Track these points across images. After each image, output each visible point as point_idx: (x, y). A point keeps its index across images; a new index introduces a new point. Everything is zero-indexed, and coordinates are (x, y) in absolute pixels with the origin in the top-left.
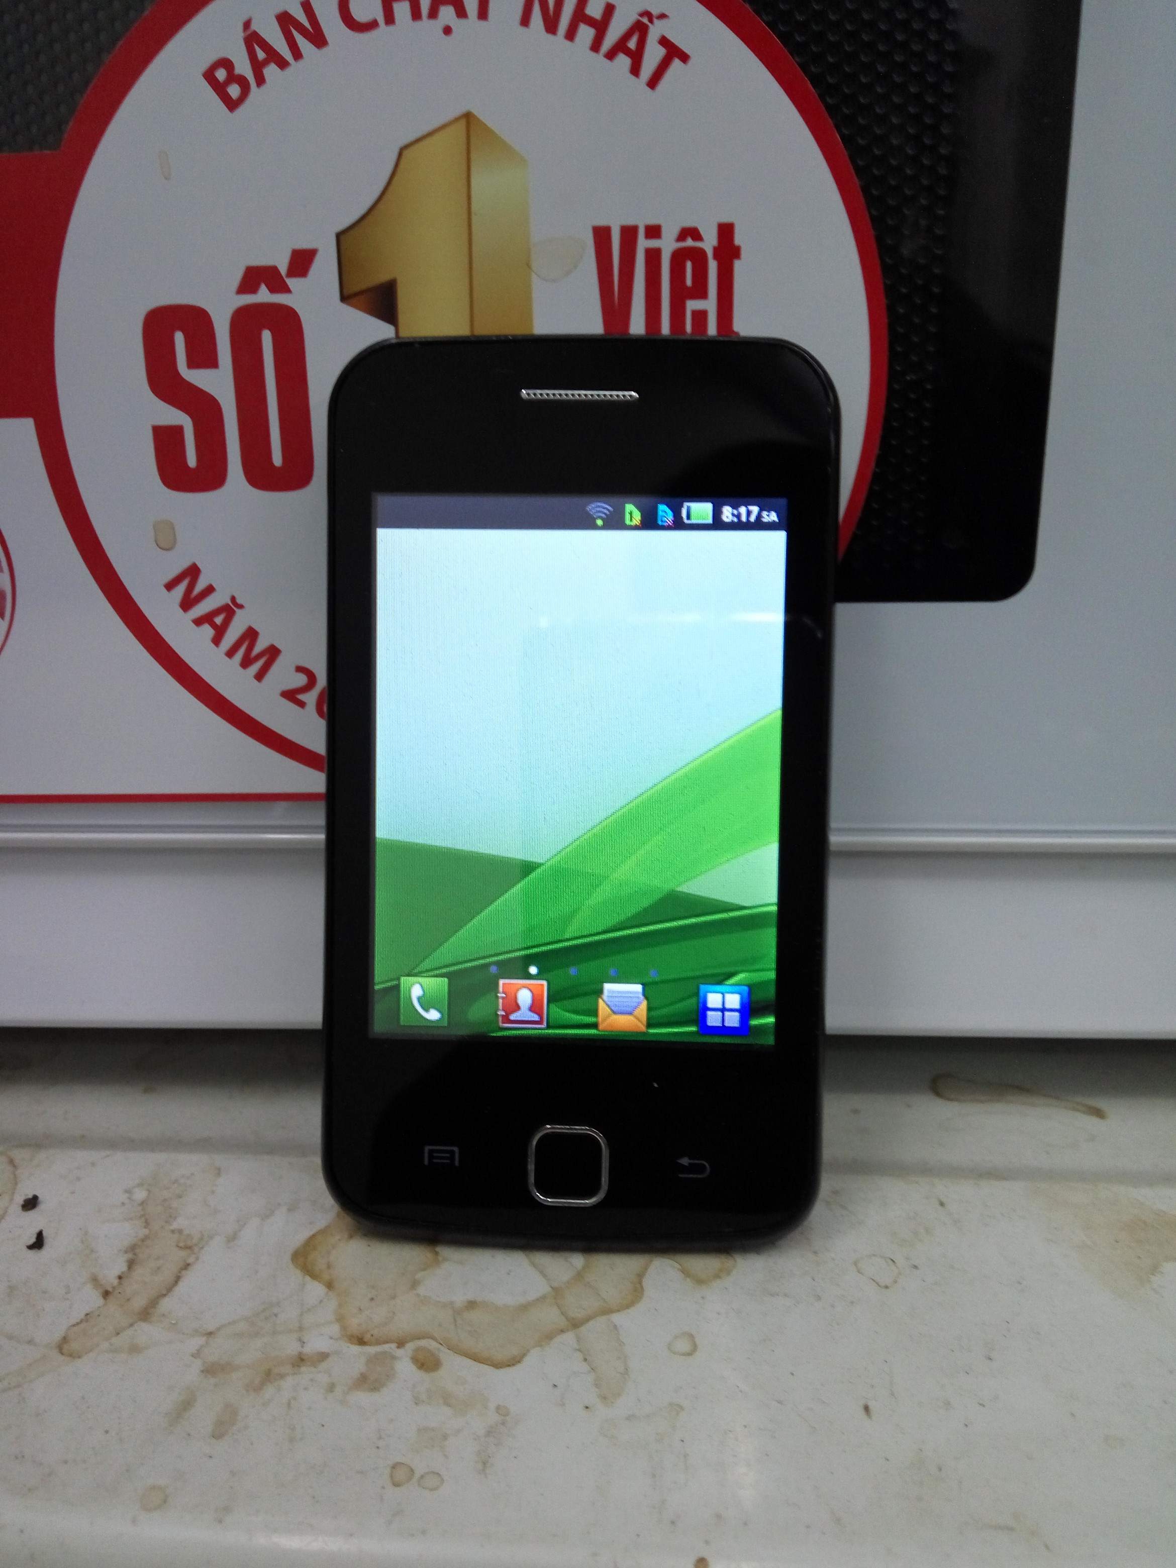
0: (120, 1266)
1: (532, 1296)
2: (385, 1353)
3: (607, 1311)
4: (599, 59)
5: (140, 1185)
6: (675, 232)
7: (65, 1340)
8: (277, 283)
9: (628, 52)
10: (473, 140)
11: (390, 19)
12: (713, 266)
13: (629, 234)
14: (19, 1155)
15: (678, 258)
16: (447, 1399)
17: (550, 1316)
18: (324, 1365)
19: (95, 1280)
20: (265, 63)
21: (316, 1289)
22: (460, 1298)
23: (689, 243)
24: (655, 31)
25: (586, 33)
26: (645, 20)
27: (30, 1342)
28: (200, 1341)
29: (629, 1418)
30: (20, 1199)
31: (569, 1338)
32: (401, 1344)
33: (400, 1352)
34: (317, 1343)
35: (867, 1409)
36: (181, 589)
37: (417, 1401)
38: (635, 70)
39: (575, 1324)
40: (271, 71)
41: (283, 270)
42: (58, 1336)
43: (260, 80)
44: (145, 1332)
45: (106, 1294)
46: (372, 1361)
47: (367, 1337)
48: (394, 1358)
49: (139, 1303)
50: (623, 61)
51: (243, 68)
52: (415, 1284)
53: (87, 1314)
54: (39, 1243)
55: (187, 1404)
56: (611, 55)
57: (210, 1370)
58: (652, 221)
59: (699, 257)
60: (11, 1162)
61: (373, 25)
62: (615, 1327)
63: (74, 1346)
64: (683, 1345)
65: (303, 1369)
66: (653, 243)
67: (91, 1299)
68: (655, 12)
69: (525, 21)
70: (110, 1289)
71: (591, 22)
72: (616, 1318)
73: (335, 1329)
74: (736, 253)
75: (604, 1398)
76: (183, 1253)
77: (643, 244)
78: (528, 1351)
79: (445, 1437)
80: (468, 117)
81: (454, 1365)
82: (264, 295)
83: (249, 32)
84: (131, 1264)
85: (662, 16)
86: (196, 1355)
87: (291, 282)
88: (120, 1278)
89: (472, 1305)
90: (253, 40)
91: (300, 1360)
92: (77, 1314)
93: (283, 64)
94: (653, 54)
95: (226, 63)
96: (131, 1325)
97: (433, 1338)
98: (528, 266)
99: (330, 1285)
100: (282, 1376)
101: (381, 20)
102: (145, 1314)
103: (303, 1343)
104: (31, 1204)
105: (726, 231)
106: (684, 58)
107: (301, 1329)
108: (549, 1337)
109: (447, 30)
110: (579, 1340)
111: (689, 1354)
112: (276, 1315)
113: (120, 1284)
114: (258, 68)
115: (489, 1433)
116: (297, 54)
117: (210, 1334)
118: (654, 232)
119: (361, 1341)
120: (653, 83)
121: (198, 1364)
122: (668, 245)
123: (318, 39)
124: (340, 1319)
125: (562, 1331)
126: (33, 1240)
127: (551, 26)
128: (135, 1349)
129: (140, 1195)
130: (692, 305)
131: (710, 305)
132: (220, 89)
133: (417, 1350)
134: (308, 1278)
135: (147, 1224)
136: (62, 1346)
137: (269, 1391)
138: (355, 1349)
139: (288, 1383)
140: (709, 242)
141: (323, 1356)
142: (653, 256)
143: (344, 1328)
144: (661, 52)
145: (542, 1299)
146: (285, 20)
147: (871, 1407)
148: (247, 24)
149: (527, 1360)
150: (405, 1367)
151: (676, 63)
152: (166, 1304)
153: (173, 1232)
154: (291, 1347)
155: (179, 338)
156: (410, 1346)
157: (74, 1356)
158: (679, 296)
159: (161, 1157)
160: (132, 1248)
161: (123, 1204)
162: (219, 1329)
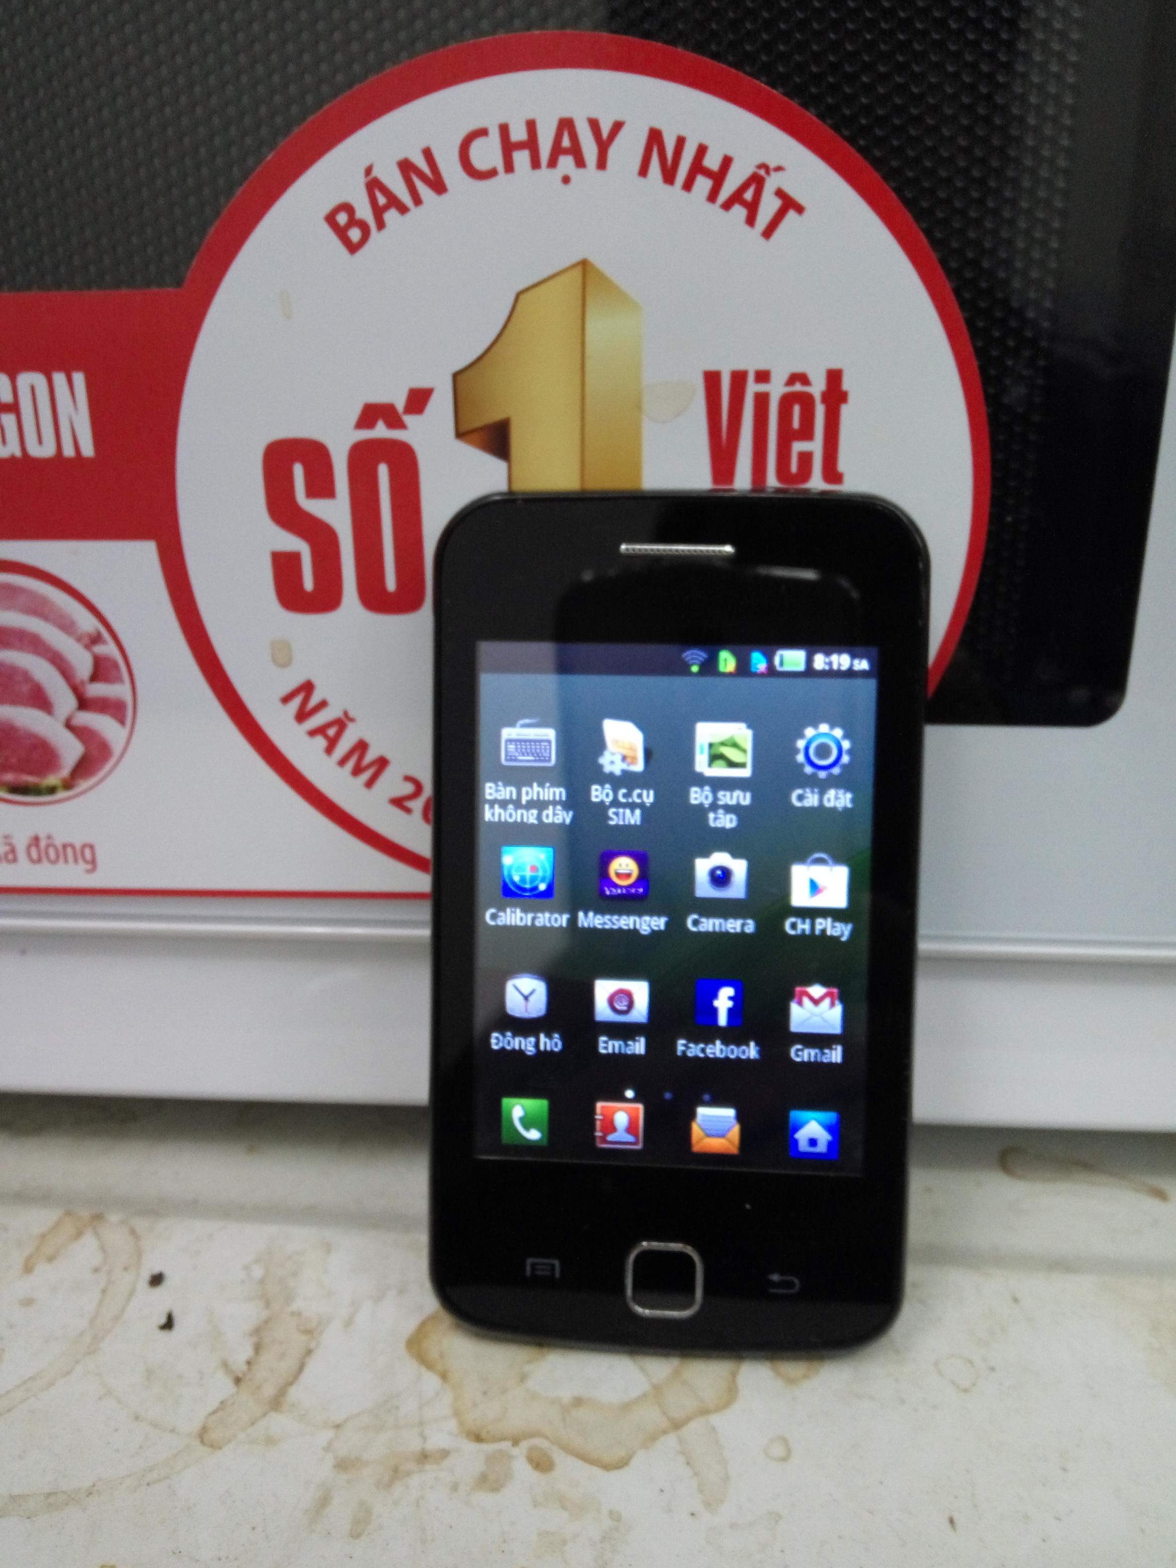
0: (247, 1352)
1: (634, 1394)
2: (500, 1451)
3: (705, 1412)
4: (716, 208)
5: (257, 1261)
6: (785, 377)
7: (204, 1430)
8: (394, 420)
9: (744, 203)
10: (589, 289)
11: (509, 167)
12: (820, 411)
13: (739, 379)
14: (141, 1224)
15: (787, 402)
16: (563, 1502)
17: (650, 1416)
18: (446, 1463)
19: (225, 1365)
20: (386, 208)
21: (431, 1382)
22: (566, 1394)
23: (798, 387)
24: (772, 183)
25: (703, 184)
26: (762, 172)
27: (173, 1431)
28: (330, 1434)
29: (733, 1526)
30: (146, 1275)
31: (671, 1440)
32: (516, 1442)
33: (515, 1451)
34: (438, 1439)
35: (952, 1521)
36: (296, 703)
37: (536, 1504)
38: (751, 221)
39: (677, 1425)
40: (391, 216)
41: (400, 406)
42: (196, 1426)
43: (381, 225)
44: (278, 1422)
45: (238, 1381)
46: (491, 1459)
47: (484, 1435)
48: (510, 1457)
49: (269, 1391)
50: (739, 212)
51: (364, 212)
52: (523, 1378)
53: (222, 1402)
54: (169, 1324)
55: (324, 1502)
56: (727, 206)
57: (342, 1465)
58: (762, 367)
59: (806, 401)
60: (133, 1232)
61: (492, 173)
62: (714, 1429)
63: (214, 1435)
64: (778, 1450)
65: (428, 1467)
66: (762, 388)
67: (223, 1386)
68: (772, 165)
69: (644, 171)
70: (240, 1375)
71: (707, 173)
72: (715, 1419)
73: (453, 1424)
74: (843, 397)
75: (708, 1505)
76: (304, 1338)
77: (752, 388)
78: (634, 1453)
79: (564, 1542)
80: (584, 264)
81: (566, 1465)
82: (381, 431)
83: (370, 177)
84: (258, 1348)
85: (779, 169)
86: (328, 1448)
87: (408, 419)
88: (249, 1363)
89: (578, 1402)
90: (374, 185)
91: (424, 1457)
92: (213, 1404)
93: (403, 209)
94: (769, 206)
95: (347, 208)
96: (265, 1415)
97: (546, 1437)
98: (639, 407)
99: (444, 1376)
100: (409, 1474)
101: (501, 168)
102: (276, 1403)
103: (424, 1439)
104: (157, 1280)
105: (834, 377)
106: (800, 209)
107: (421, 1423)
108: (653, 1438)
109: (566, 180)
110: (681, 1441)
111: (784, 1459)
112: (397, 1408)
113: (250, 1369)
114: (379, 213)
115: (604, 1539)
116: (417, 201)
117: (338, 1427)
118: (763, 376)
119: (478, 1438)
120: (768, 233)
121: (329, 1460)
122: (776, 389)
123: (438, 186)
124: (457, 1414)
125: (665, 1432)
126: (163, 1320)
127: (669, 176)
128: (270, 1441)
129: (258, 1272)
130: (798, 447)
131: (816, 446)
132: (341, 233)
133: (531, 1449)
134: (423, 1370)
135: (268, 1305)
136: (202, 1435)
137: (398, 1489)
138: (472, 1447)
139: (415, 1481)
140: (818, 387)
141: (445, 1454)
142: (762, 400)
143: (461, 1423)
144: (777, 203)
145: (644, 1397)
146: (406, 167)
147: (955, 1519)
148: (368, 171)
149: (634, 1462)
150: (521, 1468)
151: (791, 214)
152: (294, 1393)
153: (293, 1314)
154: (415, 1445)
155: (298, 471)
156: (525, 1445)
157: (215, 1446)
158: (786, 437)
159: (271, 1230)
160: (257, 1331)
161: (243, 1281)
162: (346, 1421)
